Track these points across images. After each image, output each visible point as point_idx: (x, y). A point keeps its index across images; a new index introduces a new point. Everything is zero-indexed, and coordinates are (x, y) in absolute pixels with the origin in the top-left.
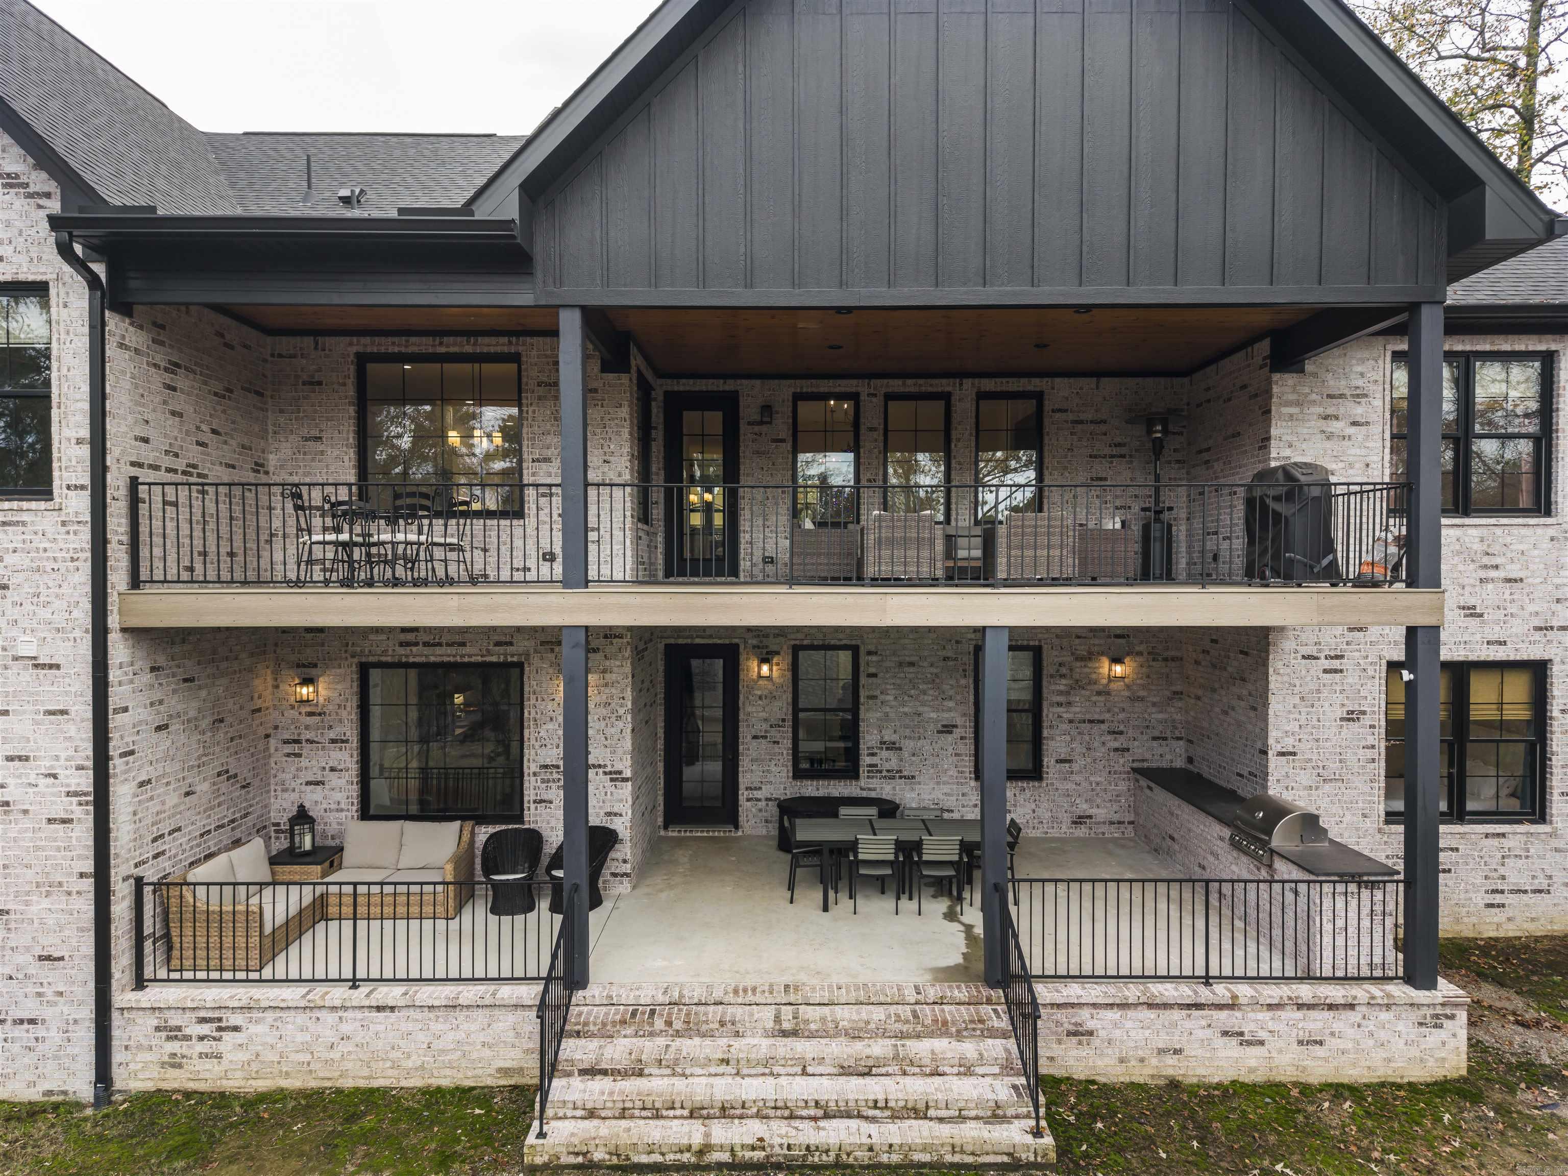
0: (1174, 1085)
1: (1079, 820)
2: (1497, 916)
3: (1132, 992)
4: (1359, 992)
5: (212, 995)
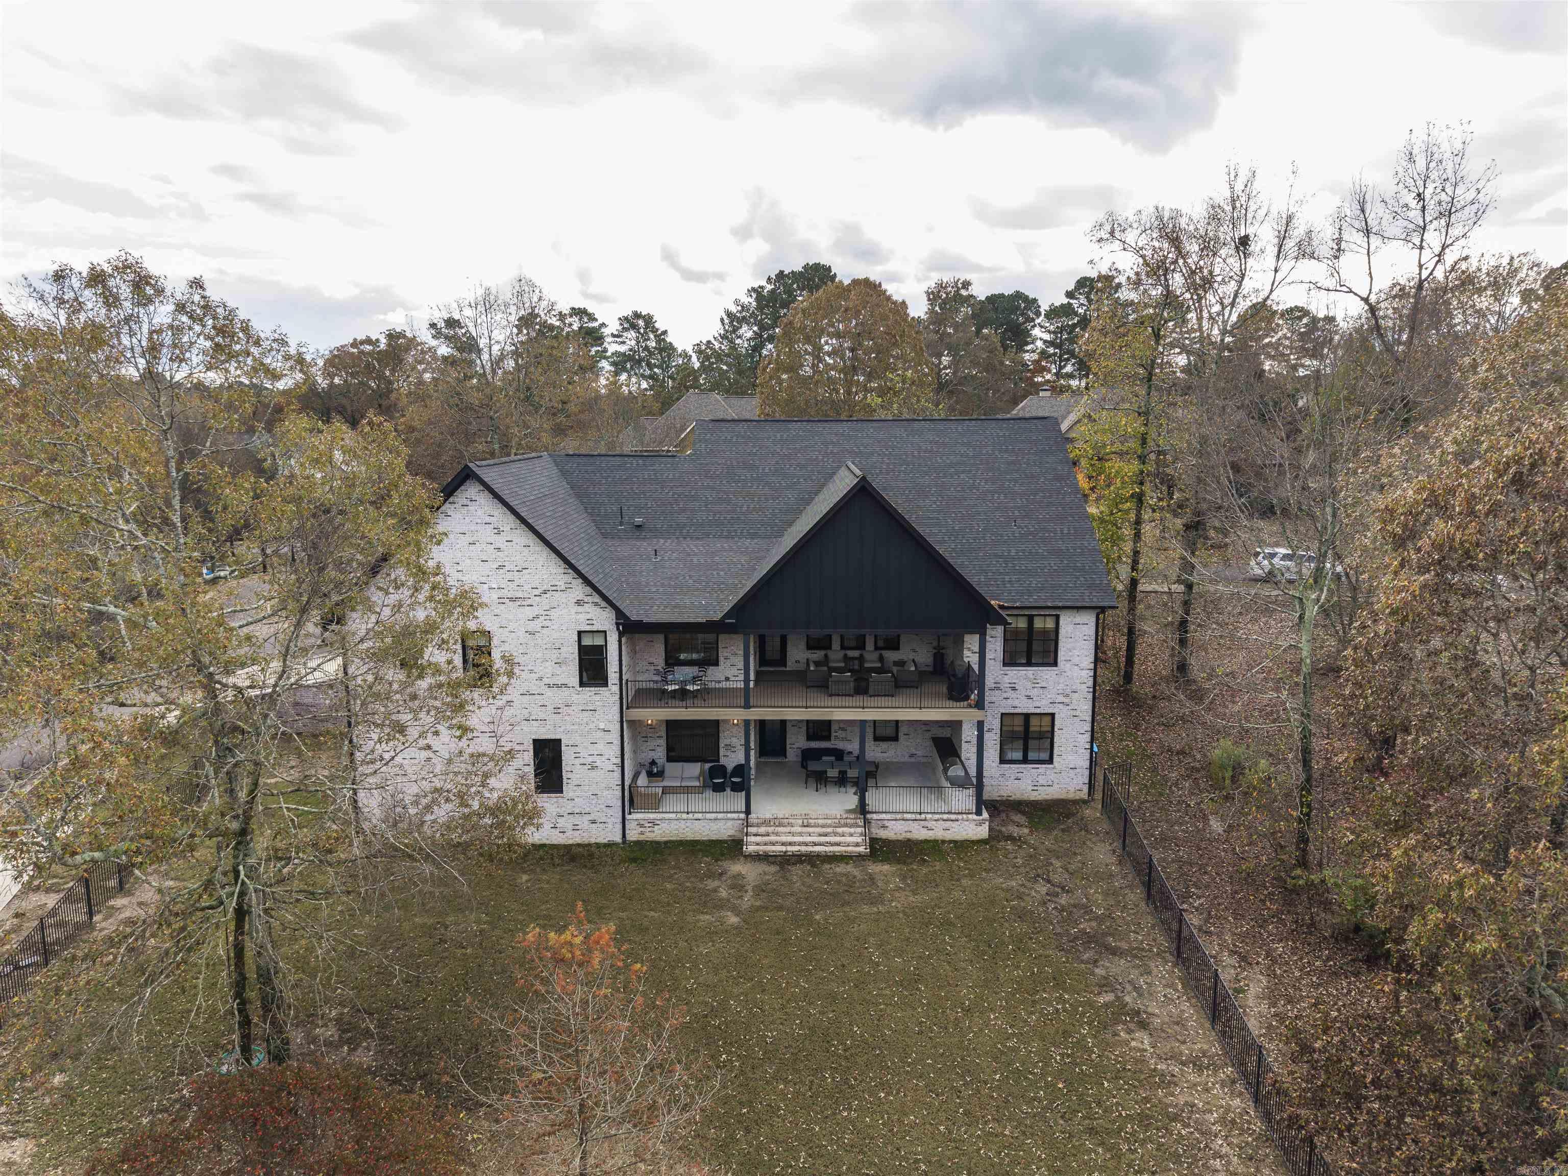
0: (909, 840)
2: (1035, 793)
3: (899, 816)
4: (960, 817)
5: (652, 816)
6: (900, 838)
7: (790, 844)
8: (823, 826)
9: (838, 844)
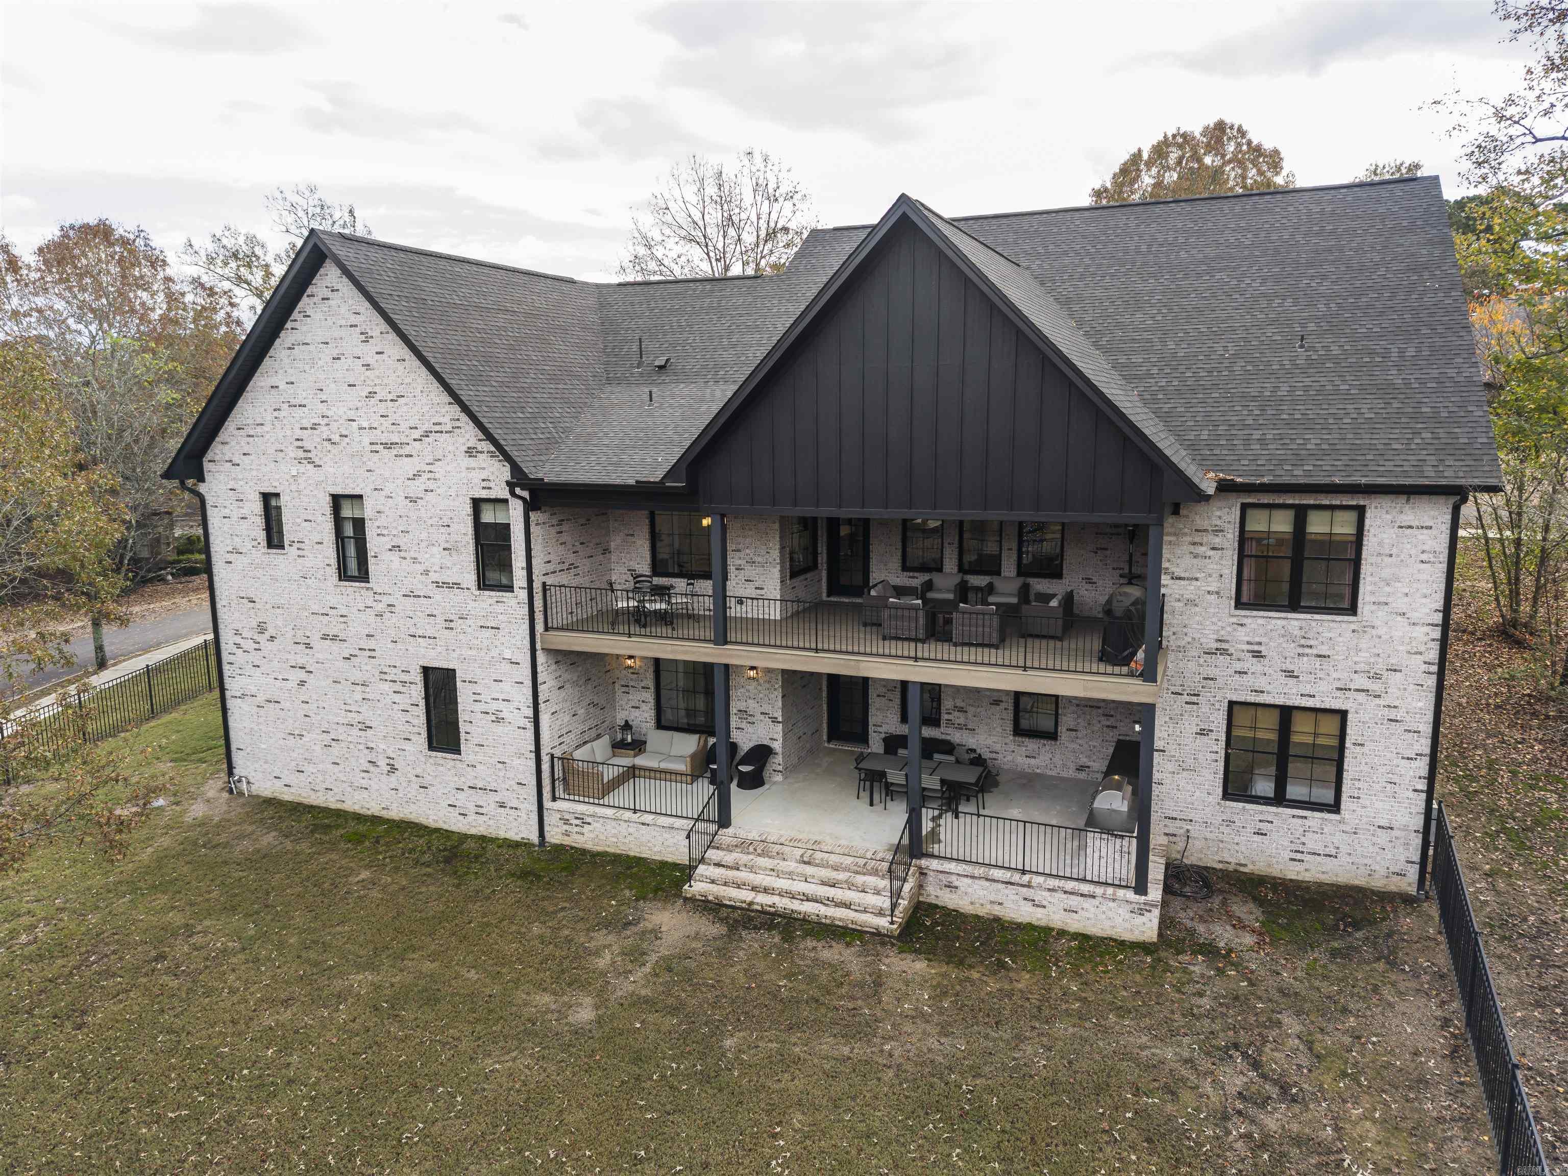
0: (997, 919)
1: (1081, 768)
2: (1298, 867)
3: (979, 871)
4: (1099, 890)
5: (581, 808)
6: (981, 912)
7: (766, 890)
8: (836, 868)
9: (847, 906)
